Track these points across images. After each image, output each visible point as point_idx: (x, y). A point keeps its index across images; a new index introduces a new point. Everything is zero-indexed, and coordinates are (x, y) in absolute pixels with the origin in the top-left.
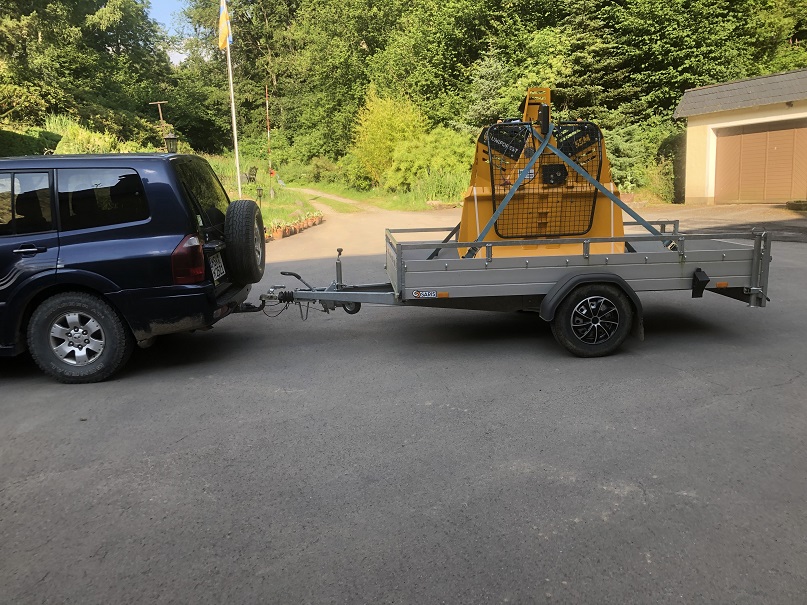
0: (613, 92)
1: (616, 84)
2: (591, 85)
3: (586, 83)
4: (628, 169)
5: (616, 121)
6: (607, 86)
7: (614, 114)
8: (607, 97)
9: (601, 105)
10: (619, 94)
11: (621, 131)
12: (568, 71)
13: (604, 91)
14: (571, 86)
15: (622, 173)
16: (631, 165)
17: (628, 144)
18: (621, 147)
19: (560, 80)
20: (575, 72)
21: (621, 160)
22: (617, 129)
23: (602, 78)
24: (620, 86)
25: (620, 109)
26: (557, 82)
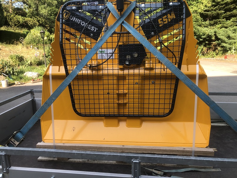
0: (228, 13)
1: (230, 10)
2: (219, 10)
3: (217, 10)
4: (233, 44)
5: (229, 25)
6: (226, 11)
7: (229, 22)
8: (226, 15)
9: (223, 18)
10: (231, 14)
11: (231, 29)
12: (210, 5)
13: (225, 13)
14: (211, 11)
15: (230, 46)
16: (235, 43)
17: (234, 34)
18: (230, 35)
19: (206, 9)
20: (213, 5)
21: (231, 41)
22: (229, 28)
23: (224, 7)
24: (232, 11)
25: (231, 20)
26: (205, 10)
